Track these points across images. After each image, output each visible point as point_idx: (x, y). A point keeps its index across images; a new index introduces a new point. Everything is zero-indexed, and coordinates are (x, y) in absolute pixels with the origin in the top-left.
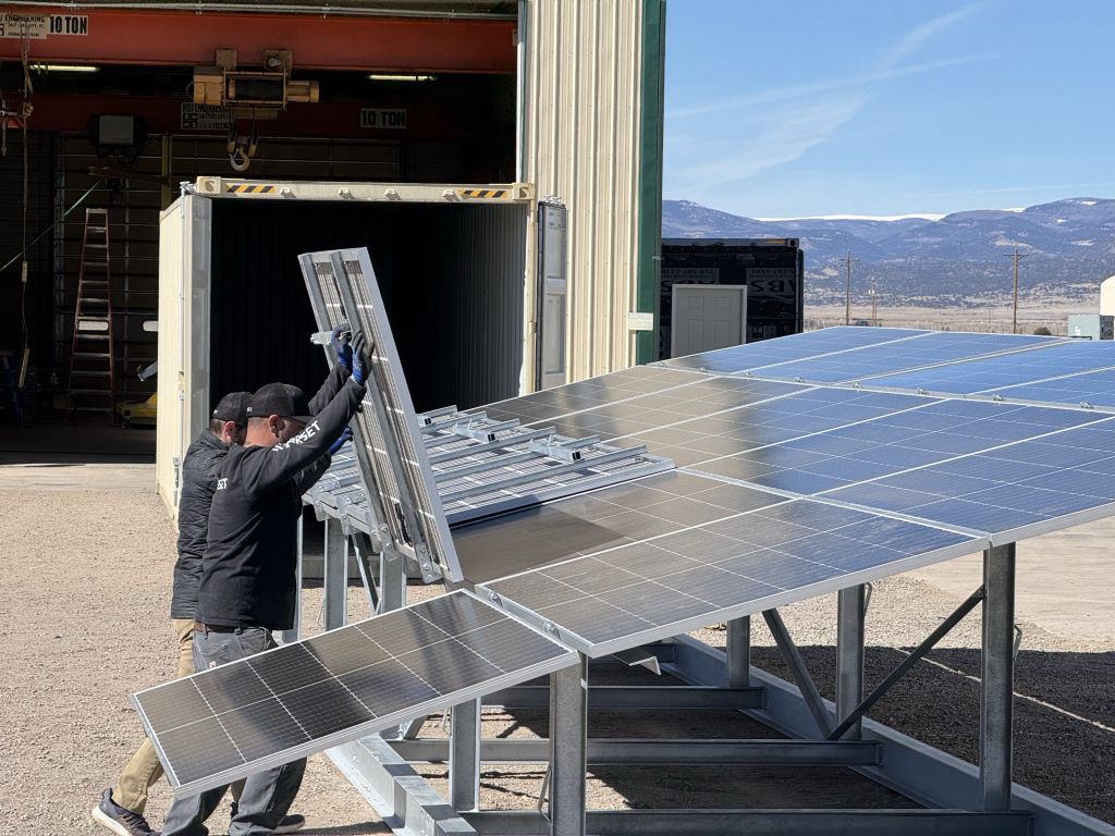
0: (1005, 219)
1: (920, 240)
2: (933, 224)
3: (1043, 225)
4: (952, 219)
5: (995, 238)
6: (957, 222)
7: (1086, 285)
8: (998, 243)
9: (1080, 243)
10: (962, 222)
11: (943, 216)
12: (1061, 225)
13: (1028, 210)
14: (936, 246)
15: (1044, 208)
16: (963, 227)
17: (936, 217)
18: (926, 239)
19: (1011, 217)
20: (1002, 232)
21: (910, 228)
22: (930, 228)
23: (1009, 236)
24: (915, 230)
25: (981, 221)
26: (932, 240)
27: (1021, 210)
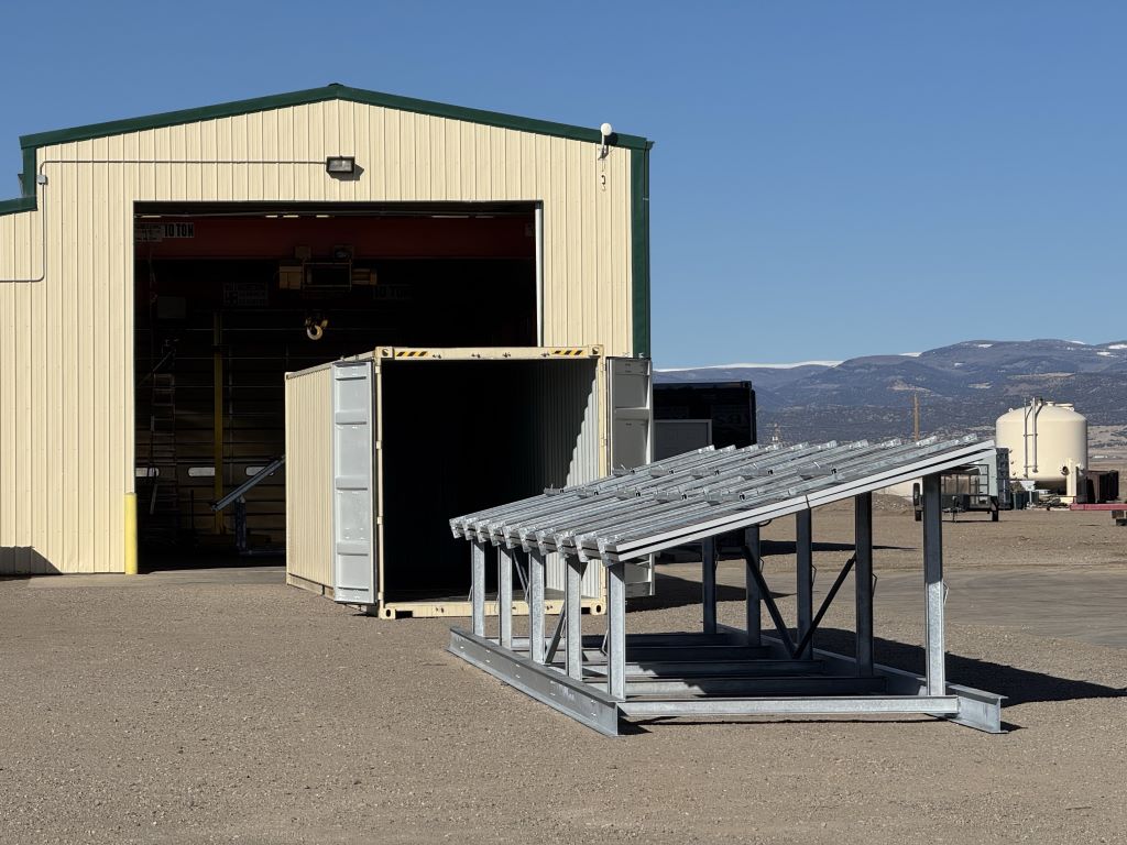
0: (902, 364)
1: (819, 387)
2: (831, 370)
3: (940, 368)
4: (850, 365)
5: (893, 383)
6: (855, 368)
7: (985, 428)
8: (896, 388)
9: (978, 386)
10: (860, 367)
11: (841, 362)
12: (958, 368)
13: (924, 354)
14: (835, 393)
15: (941, 352)
16: (860, 373)
17: (835, 364)
18: (824, 386)
19: (909, 362)
20: (900, 377)
21: (809, 375)
22: (829, 374)
23: (907, 381)
24: (813, 377)
25: (878, 367)
26: (830, 386)
27: (917, 355)
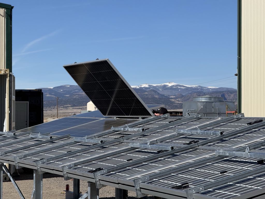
0: (49, 90)
3: (58, 91)
7: (68, 105)
8: (47, 96)
9: (66, 96)
12: (62, 91)
15: (58, 87)
20: (48, 93)
25: (43, 91)
27: (52, 88)
